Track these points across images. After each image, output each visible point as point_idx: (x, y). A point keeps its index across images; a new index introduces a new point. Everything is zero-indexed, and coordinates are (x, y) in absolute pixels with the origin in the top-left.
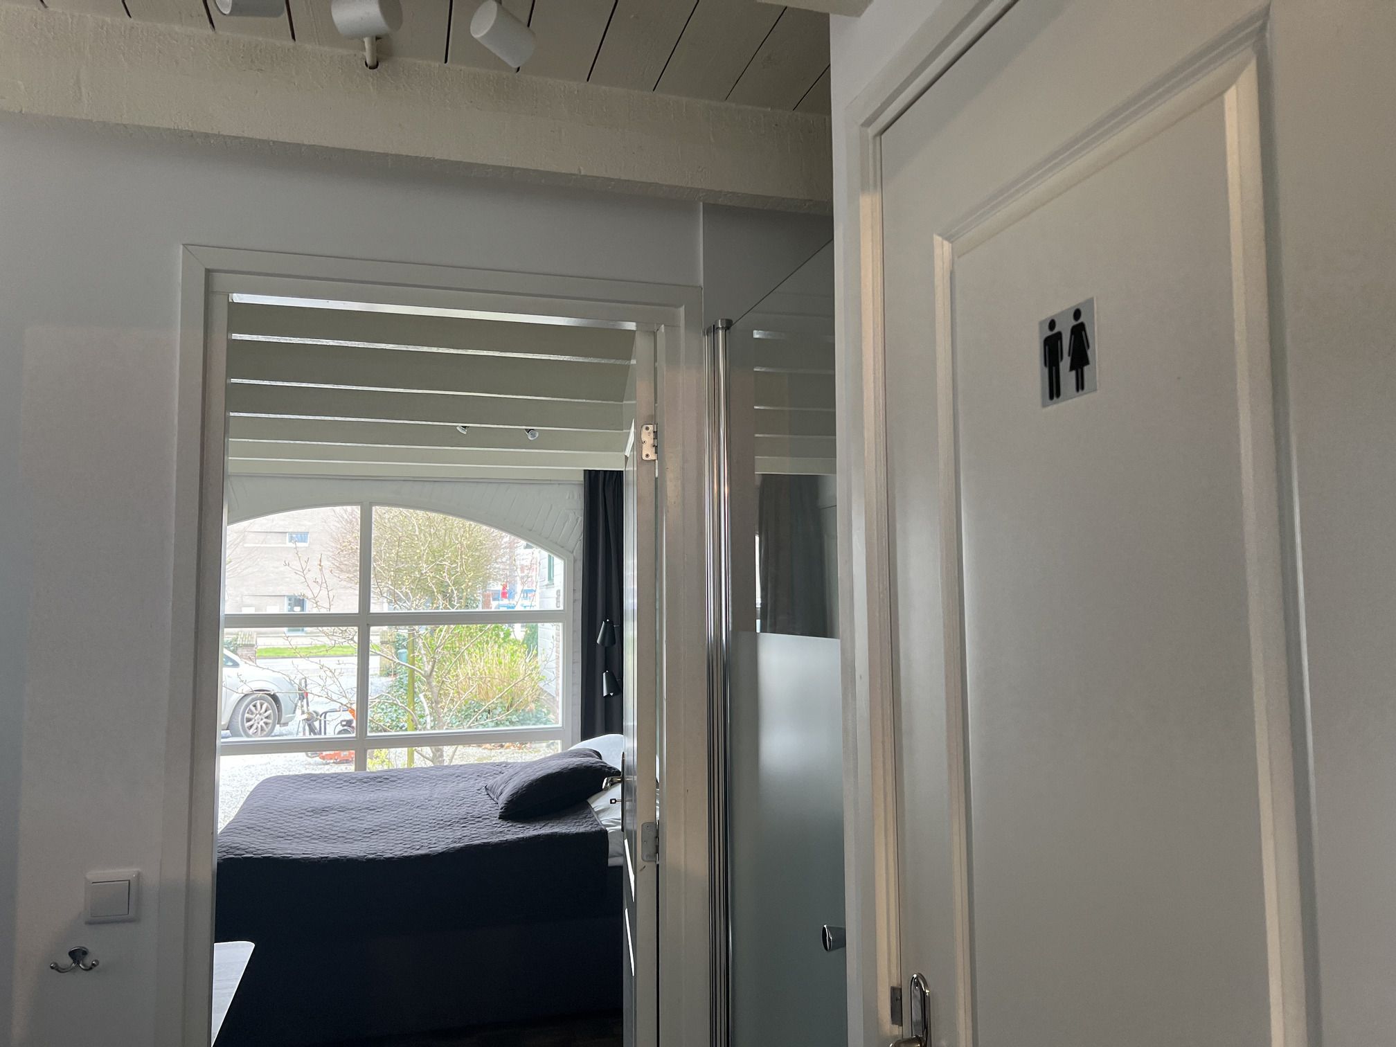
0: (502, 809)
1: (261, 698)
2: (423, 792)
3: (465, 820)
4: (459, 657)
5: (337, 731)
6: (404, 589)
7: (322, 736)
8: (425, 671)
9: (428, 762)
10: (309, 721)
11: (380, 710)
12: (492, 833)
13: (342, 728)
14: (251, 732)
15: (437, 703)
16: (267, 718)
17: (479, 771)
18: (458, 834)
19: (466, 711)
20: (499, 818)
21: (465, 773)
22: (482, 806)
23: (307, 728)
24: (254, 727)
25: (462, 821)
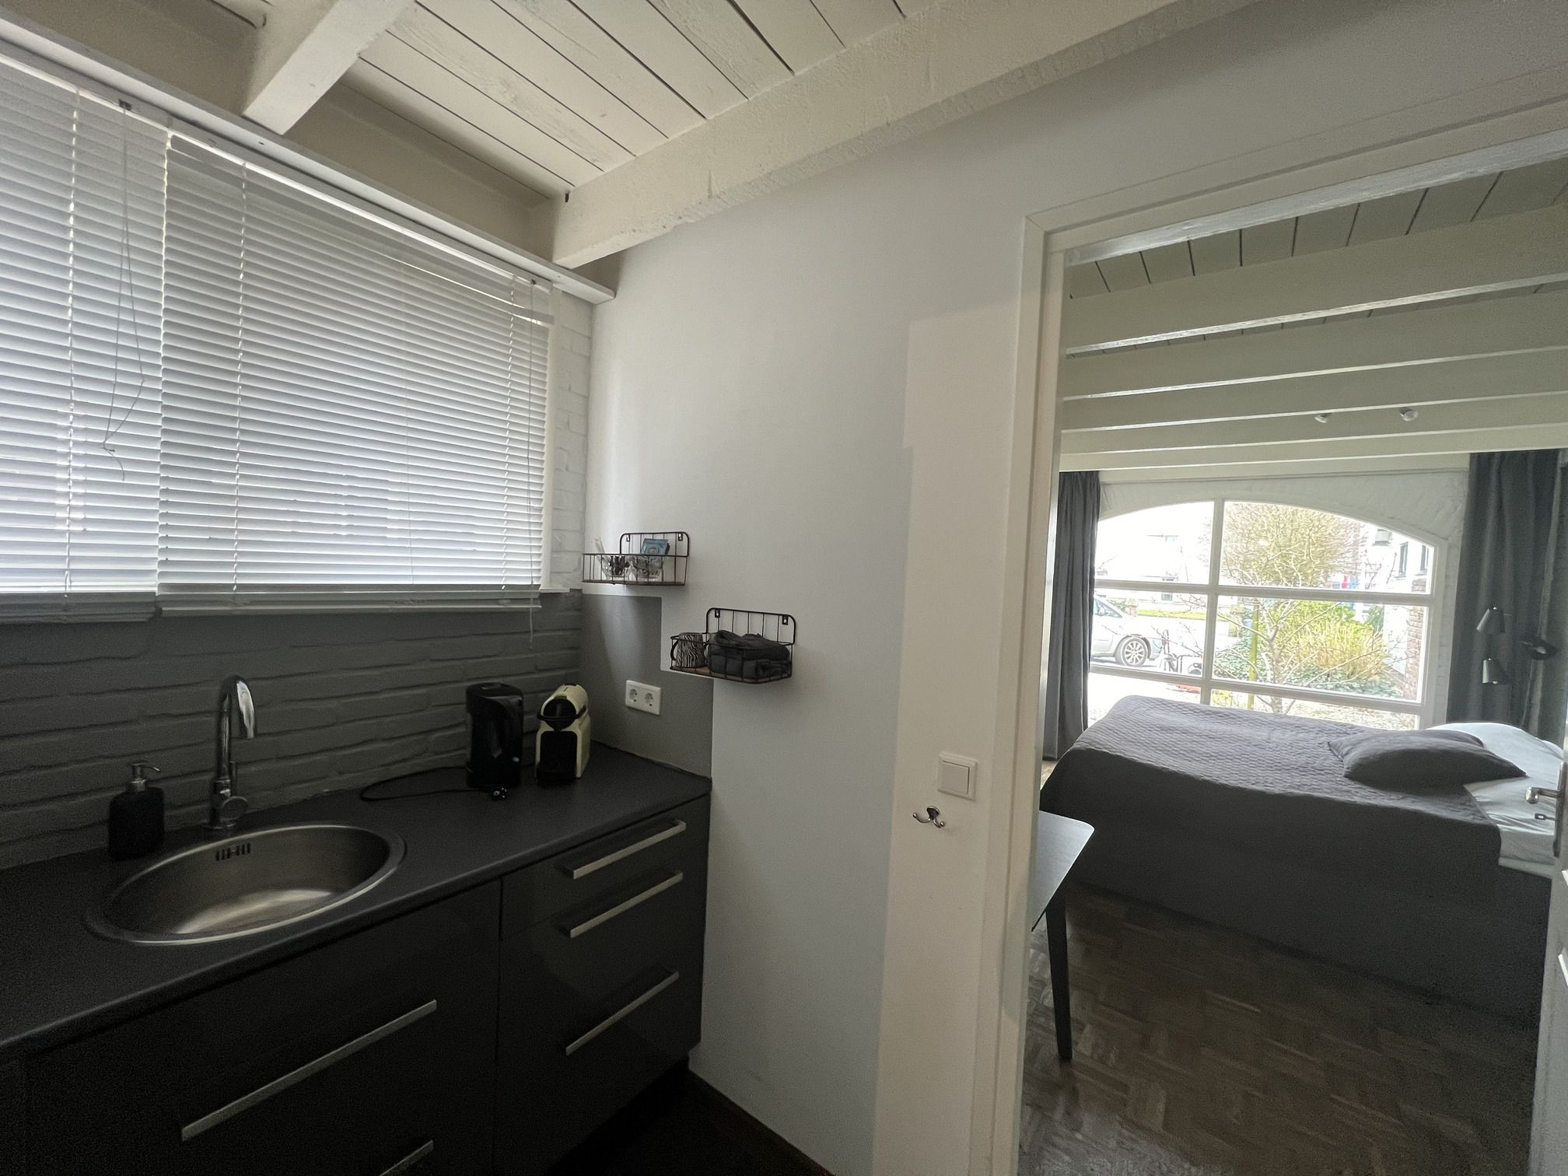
0: (1348, 768)
1: (1137, 640)
2: (1262, 734)
3: (1303, 769)
4: (1300, 629)
5: (1190, 670)
6: (1251, 572)
7: (1179, 673)
8: (1268, 636)
9: (1268, 707)
10: (1170, 660)
11: (1226, 660)
12: (1336, 789)
13: (1194, 668)
14: (1129, 661)
15: (1278, 662)
16: (1140, 653)
17: (1321, 728)
18: (1297, 781)
19: (1305, 672)
20: (1345, 777)
21: (1306, 726)
22: (1324, 760)
23: (1167, 664)
24: (1131, 658)
25: (1301, 769)
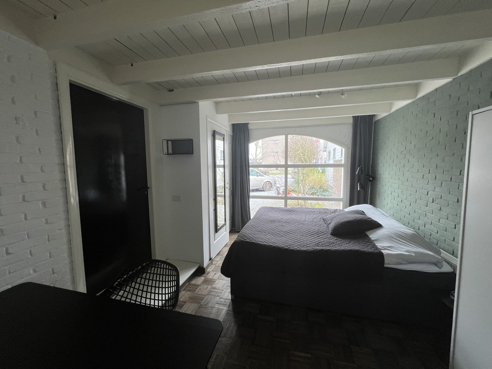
0: (331, 231)
2: (303, 218)
6: (296, 160)
8: (301, 179)
15: (304, 186)
16: (269, 187)
20: (331, 234)
21: (315, 211)
22: (323, 227)
